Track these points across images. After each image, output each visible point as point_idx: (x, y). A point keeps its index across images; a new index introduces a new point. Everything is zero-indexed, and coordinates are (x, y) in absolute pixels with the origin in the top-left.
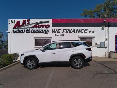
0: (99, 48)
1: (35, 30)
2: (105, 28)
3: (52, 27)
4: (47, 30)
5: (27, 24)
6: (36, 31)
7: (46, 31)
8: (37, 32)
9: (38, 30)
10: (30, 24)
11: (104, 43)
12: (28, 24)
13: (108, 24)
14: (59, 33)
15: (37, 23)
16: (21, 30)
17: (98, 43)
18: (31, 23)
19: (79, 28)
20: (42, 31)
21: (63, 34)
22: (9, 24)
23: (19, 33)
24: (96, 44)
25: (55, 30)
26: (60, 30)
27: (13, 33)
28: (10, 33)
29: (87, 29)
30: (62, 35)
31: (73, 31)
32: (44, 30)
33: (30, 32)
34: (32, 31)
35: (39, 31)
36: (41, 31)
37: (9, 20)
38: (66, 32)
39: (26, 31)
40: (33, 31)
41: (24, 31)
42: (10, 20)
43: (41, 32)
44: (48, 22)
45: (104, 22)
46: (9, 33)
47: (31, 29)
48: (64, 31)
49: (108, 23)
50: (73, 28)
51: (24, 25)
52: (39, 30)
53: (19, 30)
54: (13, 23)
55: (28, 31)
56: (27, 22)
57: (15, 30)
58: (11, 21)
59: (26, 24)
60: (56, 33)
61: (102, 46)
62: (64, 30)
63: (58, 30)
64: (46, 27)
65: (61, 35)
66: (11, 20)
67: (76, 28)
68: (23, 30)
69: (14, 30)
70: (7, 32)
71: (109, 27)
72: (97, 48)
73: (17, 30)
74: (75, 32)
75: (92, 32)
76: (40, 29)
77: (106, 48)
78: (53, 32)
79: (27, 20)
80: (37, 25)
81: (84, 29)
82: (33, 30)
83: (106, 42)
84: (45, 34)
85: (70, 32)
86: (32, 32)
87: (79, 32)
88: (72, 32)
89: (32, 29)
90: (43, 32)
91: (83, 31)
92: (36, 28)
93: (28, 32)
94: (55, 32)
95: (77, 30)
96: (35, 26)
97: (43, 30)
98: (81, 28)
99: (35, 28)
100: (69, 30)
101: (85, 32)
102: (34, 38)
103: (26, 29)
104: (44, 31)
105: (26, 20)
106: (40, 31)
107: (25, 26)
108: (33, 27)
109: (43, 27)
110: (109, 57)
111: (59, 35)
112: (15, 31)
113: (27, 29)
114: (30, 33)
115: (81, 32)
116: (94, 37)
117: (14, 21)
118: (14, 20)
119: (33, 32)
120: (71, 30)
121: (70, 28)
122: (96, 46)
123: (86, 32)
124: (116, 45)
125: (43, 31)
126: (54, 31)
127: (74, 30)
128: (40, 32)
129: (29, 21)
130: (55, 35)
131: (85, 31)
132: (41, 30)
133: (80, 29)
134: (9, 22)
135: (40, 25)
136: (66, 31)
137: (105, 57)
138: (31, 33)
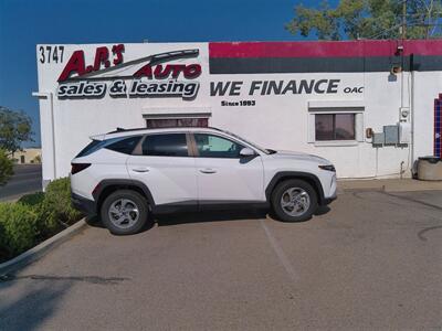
0: (380, 145)
1: (146, 86)
2: (399, 75)
3: (211, 73)
4: (194, 85)
5: (112, 65)
6: (149, 90)
7: (190, 87)
8: (154, 92)
9: (156, 86)
10: (125, 61)
11: (398, 128)
12: (119, 62)
13: (412, 60)
14: (238, 94)
15: (154, 59)
16: (92, 88)
17: (375, 131)
18: (127, 57)
19: (309, 77)
20: (174, 90)
21: (250, 98)
22: (39, 63)
23: (83, 97)
24: (370, 133)
25: (220, 84)
26: (241, 83)
27: (60, 98)
28: (49, 97)
29: (338, 81)
30: (249, 103)
31: (288, 88)
32: (182, 86)
33: (128, 92)
34: (133, 90)
35: (164, 90)
36: (169, 90)
37: (38, 46)
38: (263, 93)
39: (112, 90)
40: (139, 90)
41: (102, 89)
42: (42, 48)
43: (171, 92)
44: (195, 54)
45: (398, 53)
46: (41, 101)
47: (129, 83)
48: (254, 87)
49: (412, 56)
50: (286, 78)
51: (102, 67)
52: (161, 86)
53: (82, 85)
54: (56, 58)
55: (119, 90)
56: (112, 57)
57: (69, 86)
58: (46, 52)
59: (107, 65)
60: (227, 97)
61: (390, 138)
62: (254, 83)
63: (234, 83)
64: (188, 75)
65: (246, 103)
66: (49, 48)
67: (298, 77)
68: (98, 87)
69: (62, 89)
70: (34, 94)
71: (416, 72)
72: (374, 145)
73: (76, 88)
74: (295, 92)
75: (355, 90)
76: (166, 81)
77: (405, 145)
78: (213, 94)
79: (114, 47)
80: (154, 68)
81: (326, 81)
82: (140, 87)
83: (402, 124)
84: (185, 99)
85: (277, 92)
86: (136, 92)
87: (309, 91)
88: (283, 93)
89: (135, 83)
90: (177, 92)
91: (324, 87)
92: (150, 77)
93: (118, 92)
94: (222, 94)
95: (304, 83)
96: (145, 72)
97: (176, 86)
98: (317, 76)
99: (145, 80)
100: (273, 83)
101: (329, 91)
102: (144, 116)
103: (110, 84)
104: (181, 90)
105: (110, 47)
106: (166, 87)
107: (104, 71)
108: (138, 75)
109: (175, 76)
110: (415, 177)
111: (237, 104)
112: (69, 92)
113: (116, 84)
114: (125, 96)
115: (318, 91)
116: (362, 109)
117: (59, 52)
118: (62, 48)
119: (139, 93)
120: (281, 83)
121: (276, 77)
122: (370, 140)
123: (335, 92)
124: (438, 135)
125: (178, 88)
126: (216, 90)
127: (293, 82)
128: (165, 92)
129: (119, 50)
130: (223, 104)
131: (331, 86)
132: (170, 86)
133: (313, 82)
134: (39, 56)
135: (164, 65)
136: (261, 86)
137: (399, 176)
138: (131, 96)
